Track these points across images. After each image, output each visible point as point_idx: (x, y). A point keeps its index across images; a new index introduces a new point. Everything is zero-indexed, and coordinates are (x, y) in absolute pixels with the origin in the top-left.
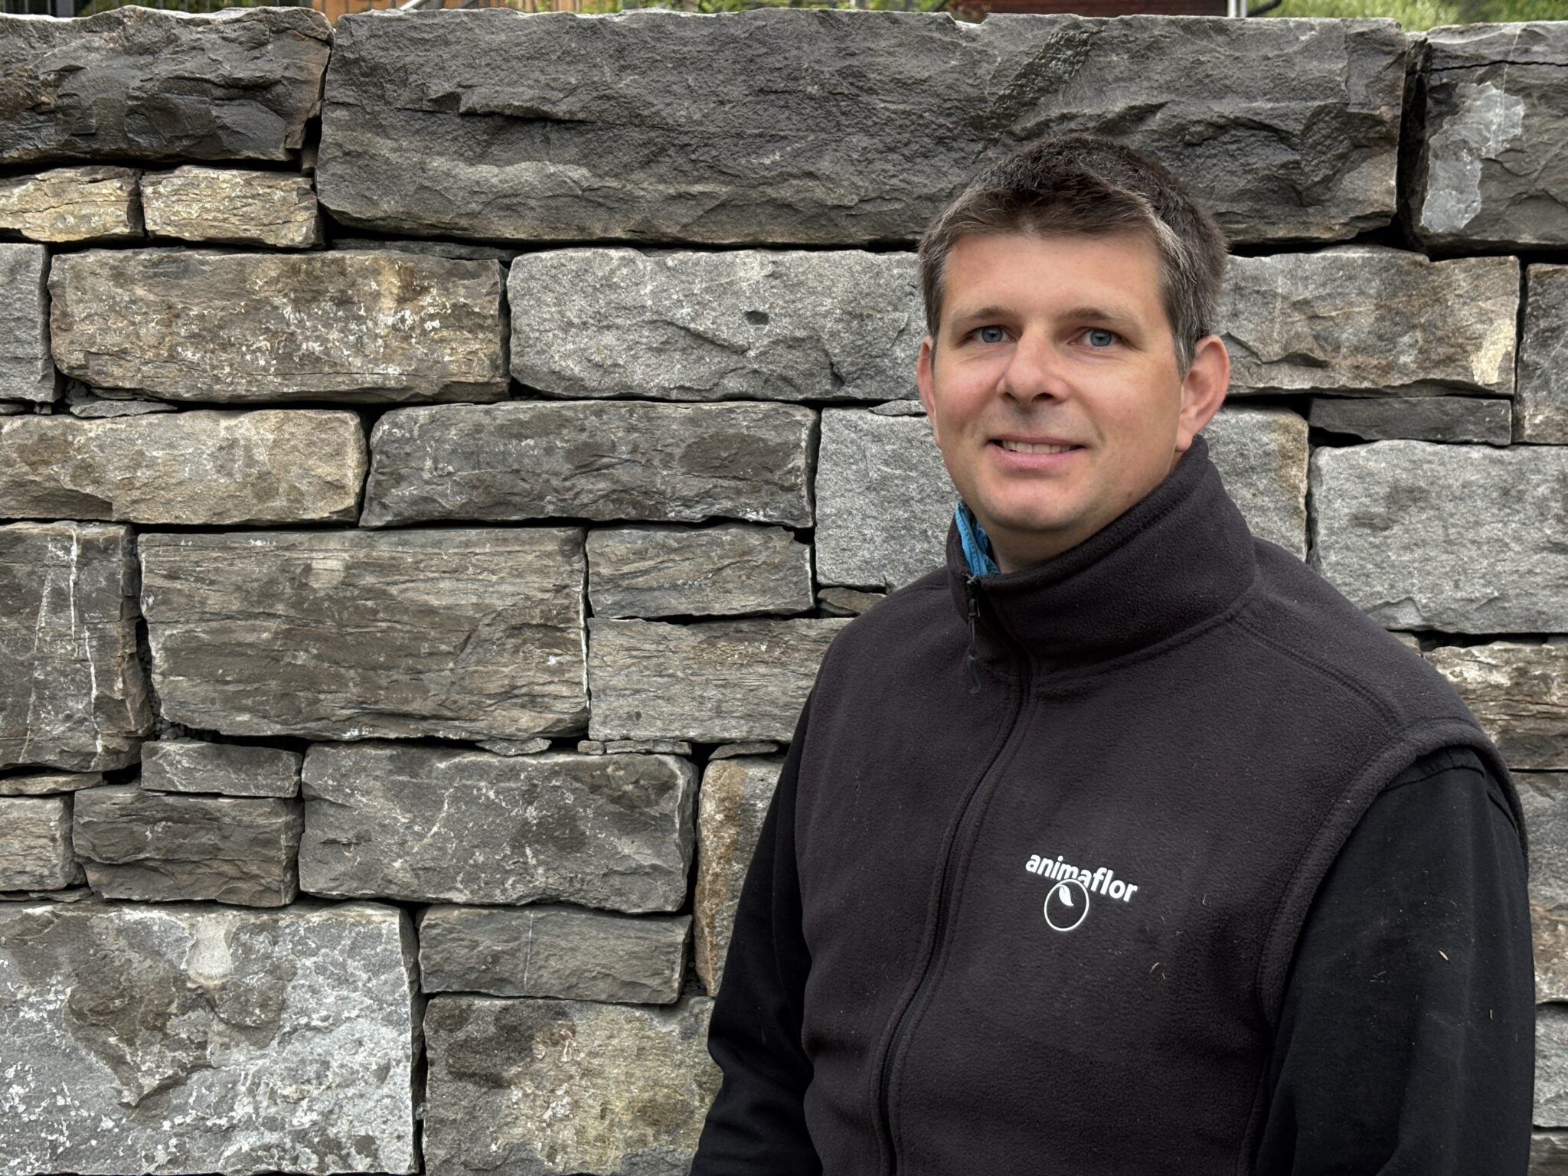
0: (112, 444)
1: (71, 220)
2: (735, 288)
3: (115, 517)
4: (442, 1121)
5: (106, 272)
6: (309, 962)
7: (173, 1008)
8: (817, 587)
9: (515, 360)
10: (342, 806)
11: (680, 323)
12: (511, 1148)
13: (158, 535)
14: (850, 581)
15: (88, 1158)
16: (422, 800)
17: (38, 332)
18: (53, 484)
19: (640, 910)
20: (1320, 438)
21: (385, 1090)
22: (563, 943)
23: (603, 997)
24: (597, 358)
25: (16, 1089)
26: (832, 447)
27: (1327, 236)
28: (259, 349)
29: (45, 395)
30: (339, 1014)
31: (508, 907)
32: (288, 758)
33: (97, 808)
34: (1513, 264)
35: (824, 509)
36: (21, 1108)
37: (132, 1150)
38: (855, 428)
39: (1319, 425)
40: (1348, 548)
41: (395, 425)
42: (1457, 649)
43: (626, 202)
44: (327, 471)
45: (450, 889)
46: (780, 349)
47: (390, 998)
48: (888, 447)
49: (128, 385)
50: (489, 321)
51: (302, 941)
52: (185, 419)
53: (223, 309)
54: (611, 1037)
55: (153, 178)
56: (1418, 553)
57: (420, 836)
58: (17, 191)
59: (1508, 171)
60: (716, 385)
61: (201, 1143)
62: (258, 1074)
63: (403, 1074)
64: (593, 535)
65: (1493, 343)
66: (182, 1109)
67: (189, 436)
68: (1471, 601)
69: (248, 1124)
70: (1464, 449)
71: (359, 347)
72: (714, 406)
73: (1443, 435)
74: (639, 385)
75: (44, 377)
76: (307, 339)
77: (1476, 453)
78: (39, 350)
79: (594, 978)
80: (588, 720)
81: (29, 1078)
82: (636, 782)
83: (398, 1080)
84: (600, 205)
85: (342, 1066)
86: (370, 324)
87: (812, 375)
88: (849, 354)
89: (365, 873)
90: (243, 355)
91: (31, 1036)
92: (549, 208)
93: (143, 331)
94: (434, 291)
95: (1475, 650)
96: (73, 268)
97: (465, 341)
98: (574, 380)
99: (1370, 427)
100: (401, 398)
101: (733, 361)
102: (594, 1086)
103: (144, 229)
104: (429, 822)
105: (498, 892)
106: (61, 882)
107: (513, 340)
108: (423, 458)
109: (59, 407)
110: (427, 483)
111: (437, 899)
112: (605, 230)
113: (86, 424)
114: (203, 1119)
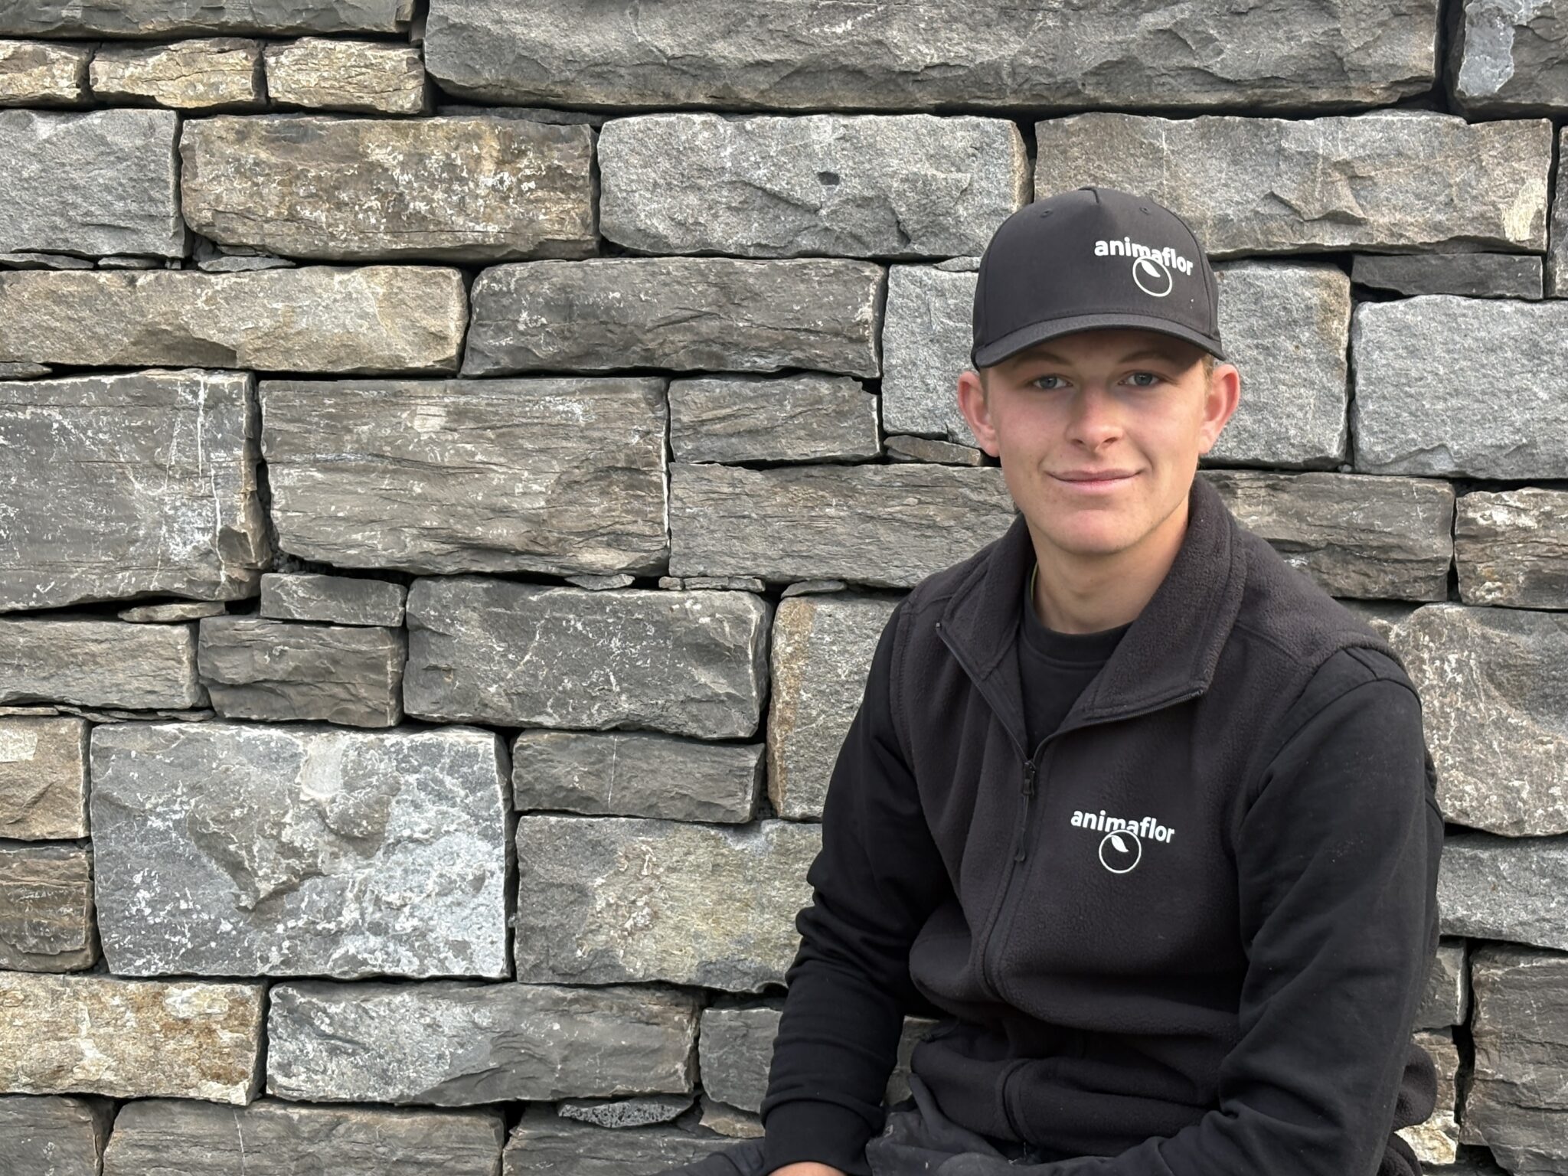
0: (236, 297)
1: (201, 88)
2: (809, 150)
3: (239, 364)
4: (532, 929)
5: (231, 136)
6: (412, 779)
7: (287, 819)
8: (884, 435)
9: (604, 219)
10: (442, 635)
11: (757, 183)
12: (596, 955)
13: (278, 382)
14: (914, 429)
15: (207, 959)
16: (515, 631)
17: (171, 191)
18: (183, 333)
19: (715, 736)
20: (1362, 293)
21: (480, 899)
22: (645, 766)
23: (680, 817)
24: (679, 217)
25: (143, 894)
26: (899, 301)
27: (1368, 100)
28: (370, 208)
29: (176, 251)
30: (439, 828)
31: (593, 731)
32: (394, 590)
33: (220, 634)
34: (1546, 127)
35: (893, 360)
36: (148, 911)
37: (248, 953)
38: (921, 284)
39: (1360, 280)
40: (1384, 398)
41: (494, 279)
42: (1487, 494)
43: (709, 69)
44: (432, 324)
45: (540, 714)
46: (849, 208)
47: (485, 814)
48: (951, 301)
49: (251, 243)
50: (581, 182)
51: (406, 759)
52: (303, 273)
53: (338, 171)
54: (688, 853)
55: (275, 48)
56: (1454, 402)
57: (513, 664)
58: (152, 60)
59: (1539, 37)
60: (791, 242)
61: (311, 946)
62: (366, 881)
63: (499, 880)
64: (675, 385)
65: (1526, 202)
66: (294, 914)
67: (305, 290)
68: (1500, 447)
69: (355, 929)
70: (1498, 303)
71: (461, 207)
72: (787, 263)
73: (1479, 289)
74: (719, 243)
75: (175, 234)
76: (414, 199)
77: (1508, 307)
78: (171, 208)
79: (672, 798)
80: (668, 558)
81: (155, 883)
82: (712, 616)
83: (492, 889)
84: (684, 72)
85: (441, 876)
86: (471, 185)
87: (880, 232)
88: (915, 213)
89: (466, 697)
90: (356, 214)
91: (158, 844)
92: (636, 76)
93: (265, 191)
94: (531, 154)
95: (1505, 495)
96: (202, 133)
97: (558, 201)
98: (658, 238)
99: (1409, 283)
100: (498, 255)
101: (806, 220)
102: (672, 898)
103: (267, 97)
104: (524, 651)
105: (585, 717)
106: (187, 701)
107: (602, 201)
108: (519, 312)
109: (188, 263)
110: (522, 333)
111: (529, 723)
112: (689, 96)
113: (212, 278)
114: (314, 923)
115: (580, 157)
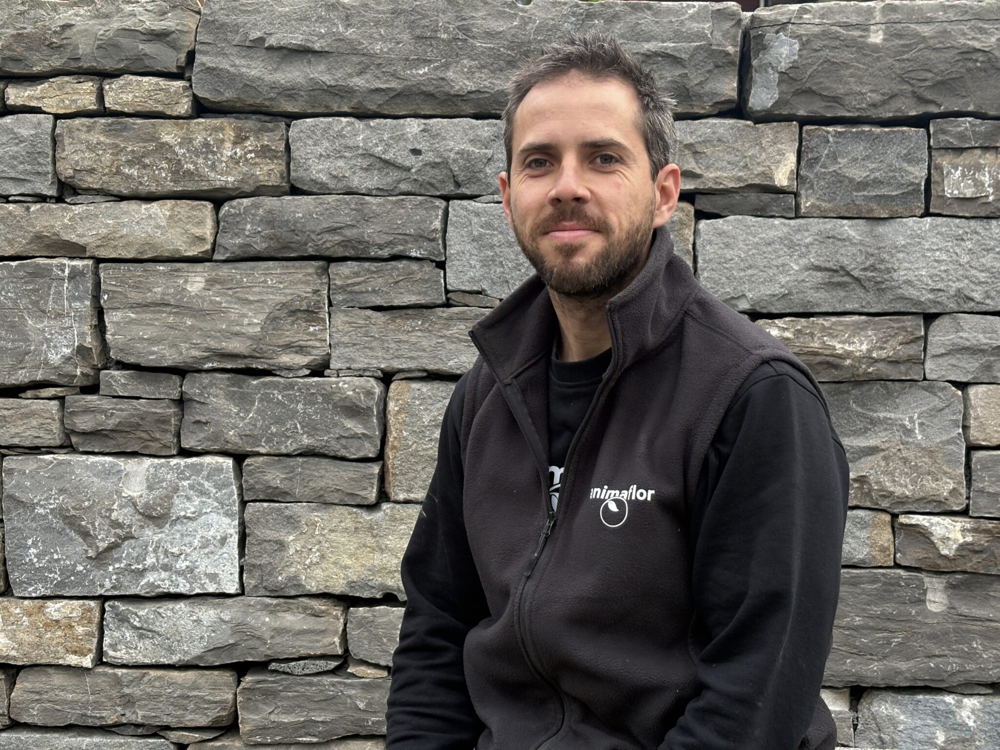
0: (87, 217)
1: (67, 102)
2: (405, 137)
3: (88, 254)
4: (254, 566)
5: (85, 129)
6: (186, 483)
7: (115, 507)
8: (447, 291)
9: (293, 174)
10: (203, 403)
11: (377, 155)
12: (290, 579)
13: (109, 264)
14: (464, 288)
15: (69, 587)
16: (244, 401)
17: (49, 159)
18: (56, 237)
19: (355, 457)
20: (700, 215)
21: (224, 550)
22: (317, 474)
23: (336, 501)
24: (335, 173)
25: (33, 551)
26: (454, 219)
27: (702, 112)
28: (162, 168)
29: (52, 192)
30: (201, 510)
31: (288, 455)
32: (176, 378)
33: (77, 404)
34: (795, 126)
35: (451, 251)
36: (35, 560)
37: (93, 582)
38: (467, 210)
39: (699, 208)
40: (713, 270)
41: (232, 207)
42: (768, 321)
43: (350, 93)
44: (197, 231)
45: (258, 446)
46: (428, 168)
47: (227, 502)
48: (483, 219)
49: (95, 187)
50: (280, 154)
51: (182, 472)
52: (124, 205)
53: (144, 147)
54: (341, 522)
55: (109, 81)
56: (750, 272)
57: (243, 419)
58: (39, 87)
59: (791, 78)
60: (396, 187)
61: (128, 578)
62: (159, 542)
63: (235, 538)
64: (332, 265)
65: (785, 165)
66: (119, 560)
67: (126, 213)
68: (774, 296)
69: (153, 568)
70: (771, 220)
71: (213, 167)
72: (394, 198)
73: (760, 212)
74: (356, 187)
75: (52, 183)
76: (187, 163)
77: (777, 222)
78: (50, 168)
79: (332, 491)
80: (329, 359)
81: (40, 544)
82: (354, 390)
83: (231, 544)
84: (337, 95)
85: (202, 537)
86: (219, 155)
87: (444, 182)
88: (463, 171)
89: (215, 437)
90: (154, 171)
91: (41, 522)
92: (310, 96)
93: (103, 159)
94: (252, 139)
95: (776, 321)
96: (67, 127)
97: (267, 164)
98: (323, 185)
99: (725, 209)
100: (234, 194)
101: (404, 175)
102: (332, 547)
103: (105, 108)
104: (248, 411)
105: (283, 447)
106: (58, 442)
107: (292, 164)
108: (245, 224)
109: (59, 199)
110: (248, 236)
111: (252, 451)
112: (339, 107)
113: (73, 207)
114: (130, 565)
115: (279, 140)
